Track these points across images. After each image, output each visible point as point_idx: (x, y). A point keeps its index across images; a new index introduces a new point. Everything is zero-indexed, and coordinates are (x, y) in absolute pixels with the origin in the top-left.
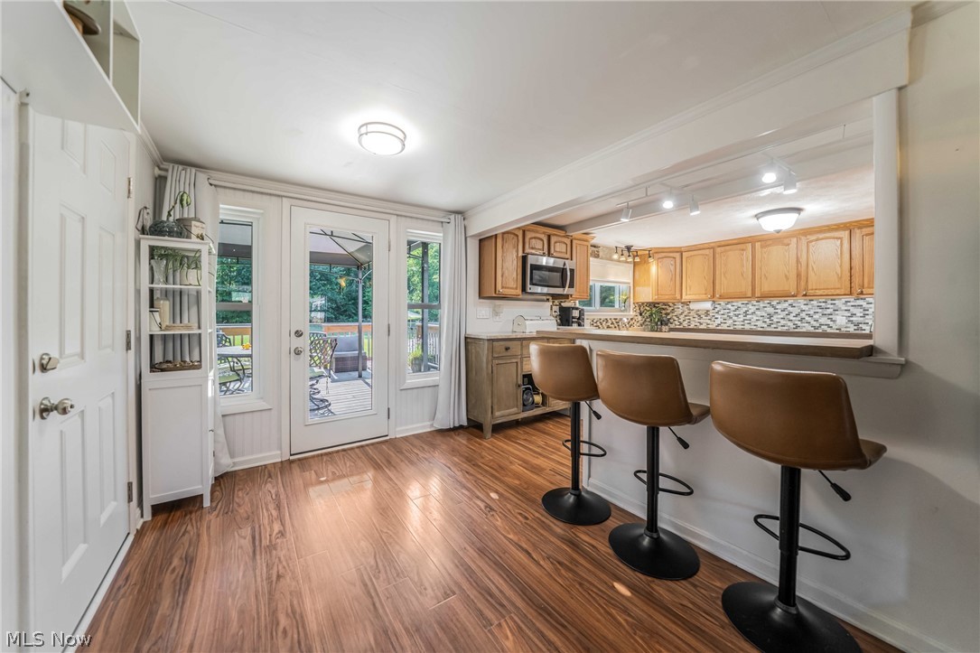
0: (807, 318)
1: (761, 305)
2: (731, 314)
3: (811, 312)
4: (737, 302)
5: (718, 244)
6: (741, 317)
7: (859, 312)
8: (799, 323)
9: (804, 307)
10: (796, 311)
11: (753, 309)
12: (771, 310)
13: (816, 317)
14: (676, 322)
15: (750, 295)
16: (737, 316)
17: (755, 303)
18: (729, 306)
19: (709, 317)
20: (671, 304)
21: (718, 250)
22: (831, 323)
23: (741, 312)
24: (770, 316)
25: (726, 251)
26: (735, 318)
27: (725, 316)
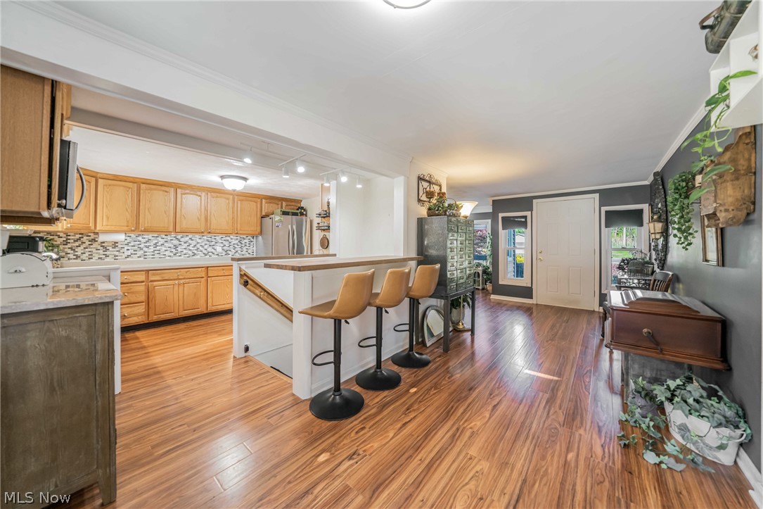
0: (201, 248)
1: (169, 238)
2: (142, 246)
3: (203, 244)
4: (148, 235)
5: (143, 181)
6: (152, 249)
7: (226, 243)
8: (195, 252)
9: (199, 241)
10: (193, 243)
11: (162, 241)
12: (176, 242)
13: (206, 247)
14: (71, 256)
15: (171, 229)
16: (148, 247)
17: (164, 237)
18: (140, 238)
19: (117, 249)
20: (61, 235)
21: (143, 186)
22: (214, 251)
23: (152, 244)
24: (176, 247)
25: (151, 189)
26: (146, 249)
27: (136, 248)
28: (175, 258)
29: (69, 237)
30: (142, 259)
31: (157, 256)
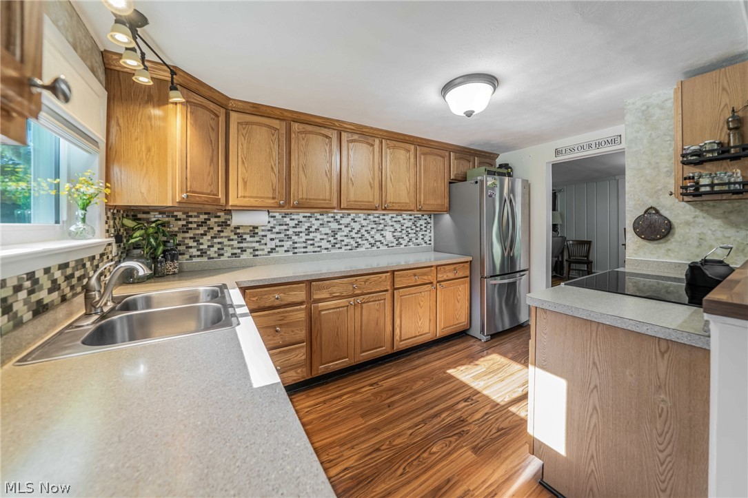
0: (366, 235)
1: (325, 218)
2: (290, 232)
3: (369, 228)
4: (298, 214)
5: (295, 116)
6: (303, 237)
8: (360, 242)
9: (364, 223)
10: (357, 226)
11: (316, 224)
12: (334, 226)
13: (372, 233)
14: (194, 252)
16: (297, 234)
17: (319, 217)
18: (287, 220)
19: (257, 239)
20: (180, 215)
21: (295, 126)
22: (382, 239)
23: (303, 229)
24: (334, 233)
25: (306, 132)
26: (295, 238)
27: (282, 235)
28: (333, 251)
29: (191, 220)
30: (290, 254)
31: (310, 248)
